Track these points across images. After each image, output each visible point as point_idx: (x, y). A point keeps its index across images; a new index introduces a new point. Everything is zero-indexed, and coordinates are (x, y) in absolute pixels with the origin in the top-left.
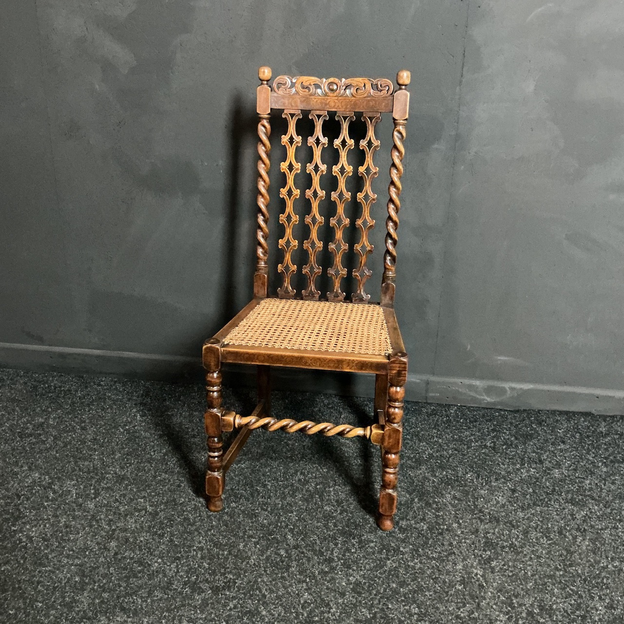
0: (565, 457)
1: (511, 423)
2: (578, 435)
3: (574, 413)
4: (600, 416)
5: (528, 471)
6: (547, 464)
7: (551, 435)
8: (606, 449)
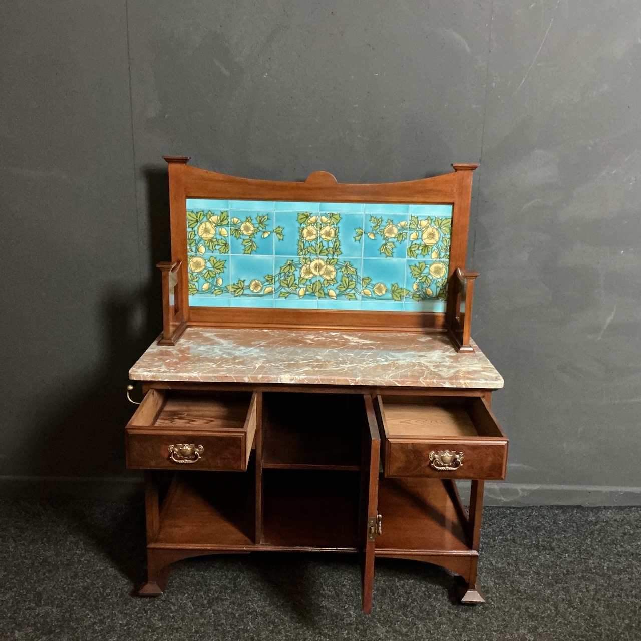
0: (570, 544)
1: (522, 519)
2: (574, 524)
3: (568, 507)
4: (588, 508)
5: (545, 557)
6: (557, 550)
7: (554, 526)
8: (599, 534)
